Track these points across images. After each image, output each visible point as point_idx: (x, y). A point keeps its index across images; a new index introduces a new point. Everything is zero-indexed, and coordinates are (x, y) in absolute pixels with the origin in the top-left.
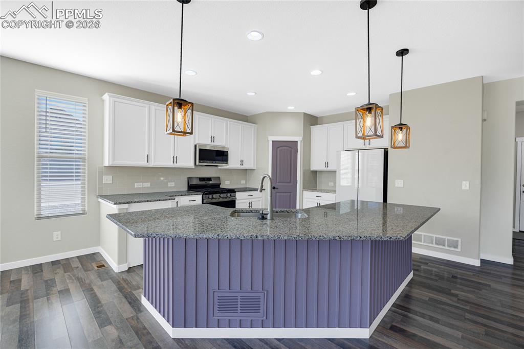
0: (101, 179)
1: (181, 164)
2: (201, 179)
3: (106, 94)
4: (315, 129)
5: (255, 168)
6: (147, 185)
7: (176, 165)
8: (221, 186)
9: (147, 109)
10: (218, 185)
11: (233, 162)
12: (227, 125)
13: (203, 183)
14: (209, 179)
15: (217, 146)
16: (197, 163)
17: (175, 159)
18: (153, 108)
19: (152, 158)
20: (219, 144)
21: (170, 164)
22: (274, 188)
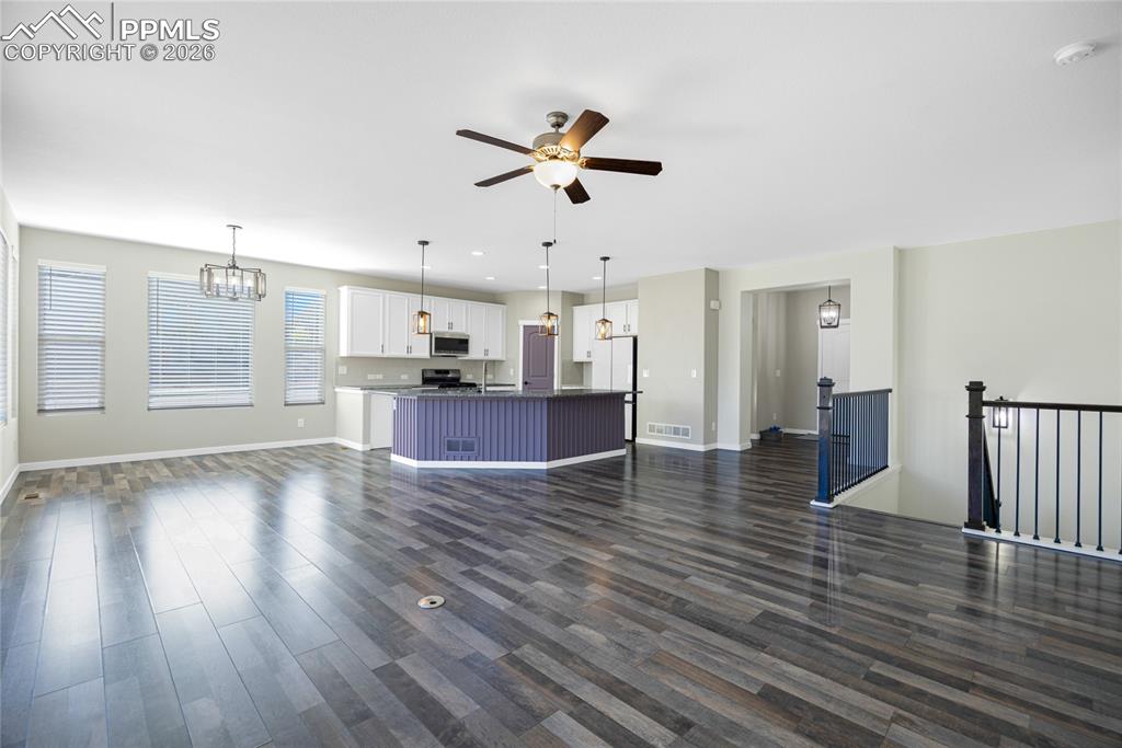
0: (337, 371)
1: (415, 354)
2: (438, 372)
3: (346, 287)
4: (578, 310)
5: (504, 359)
6: (380, 377)
7: (410, 356)
8: (462, 381)
9: (381, 298)
10: (458, 379)
11: (475, 352)
12: (467, 308)
13: (440, 376)
14: (447, 372)
15: (456, 333)
16: (433, 353)
17: (409, 349)
18: (388, 296)
19: (386, 348)
20: (459, 331)
21: (404, 354)
22: (526, 383)
